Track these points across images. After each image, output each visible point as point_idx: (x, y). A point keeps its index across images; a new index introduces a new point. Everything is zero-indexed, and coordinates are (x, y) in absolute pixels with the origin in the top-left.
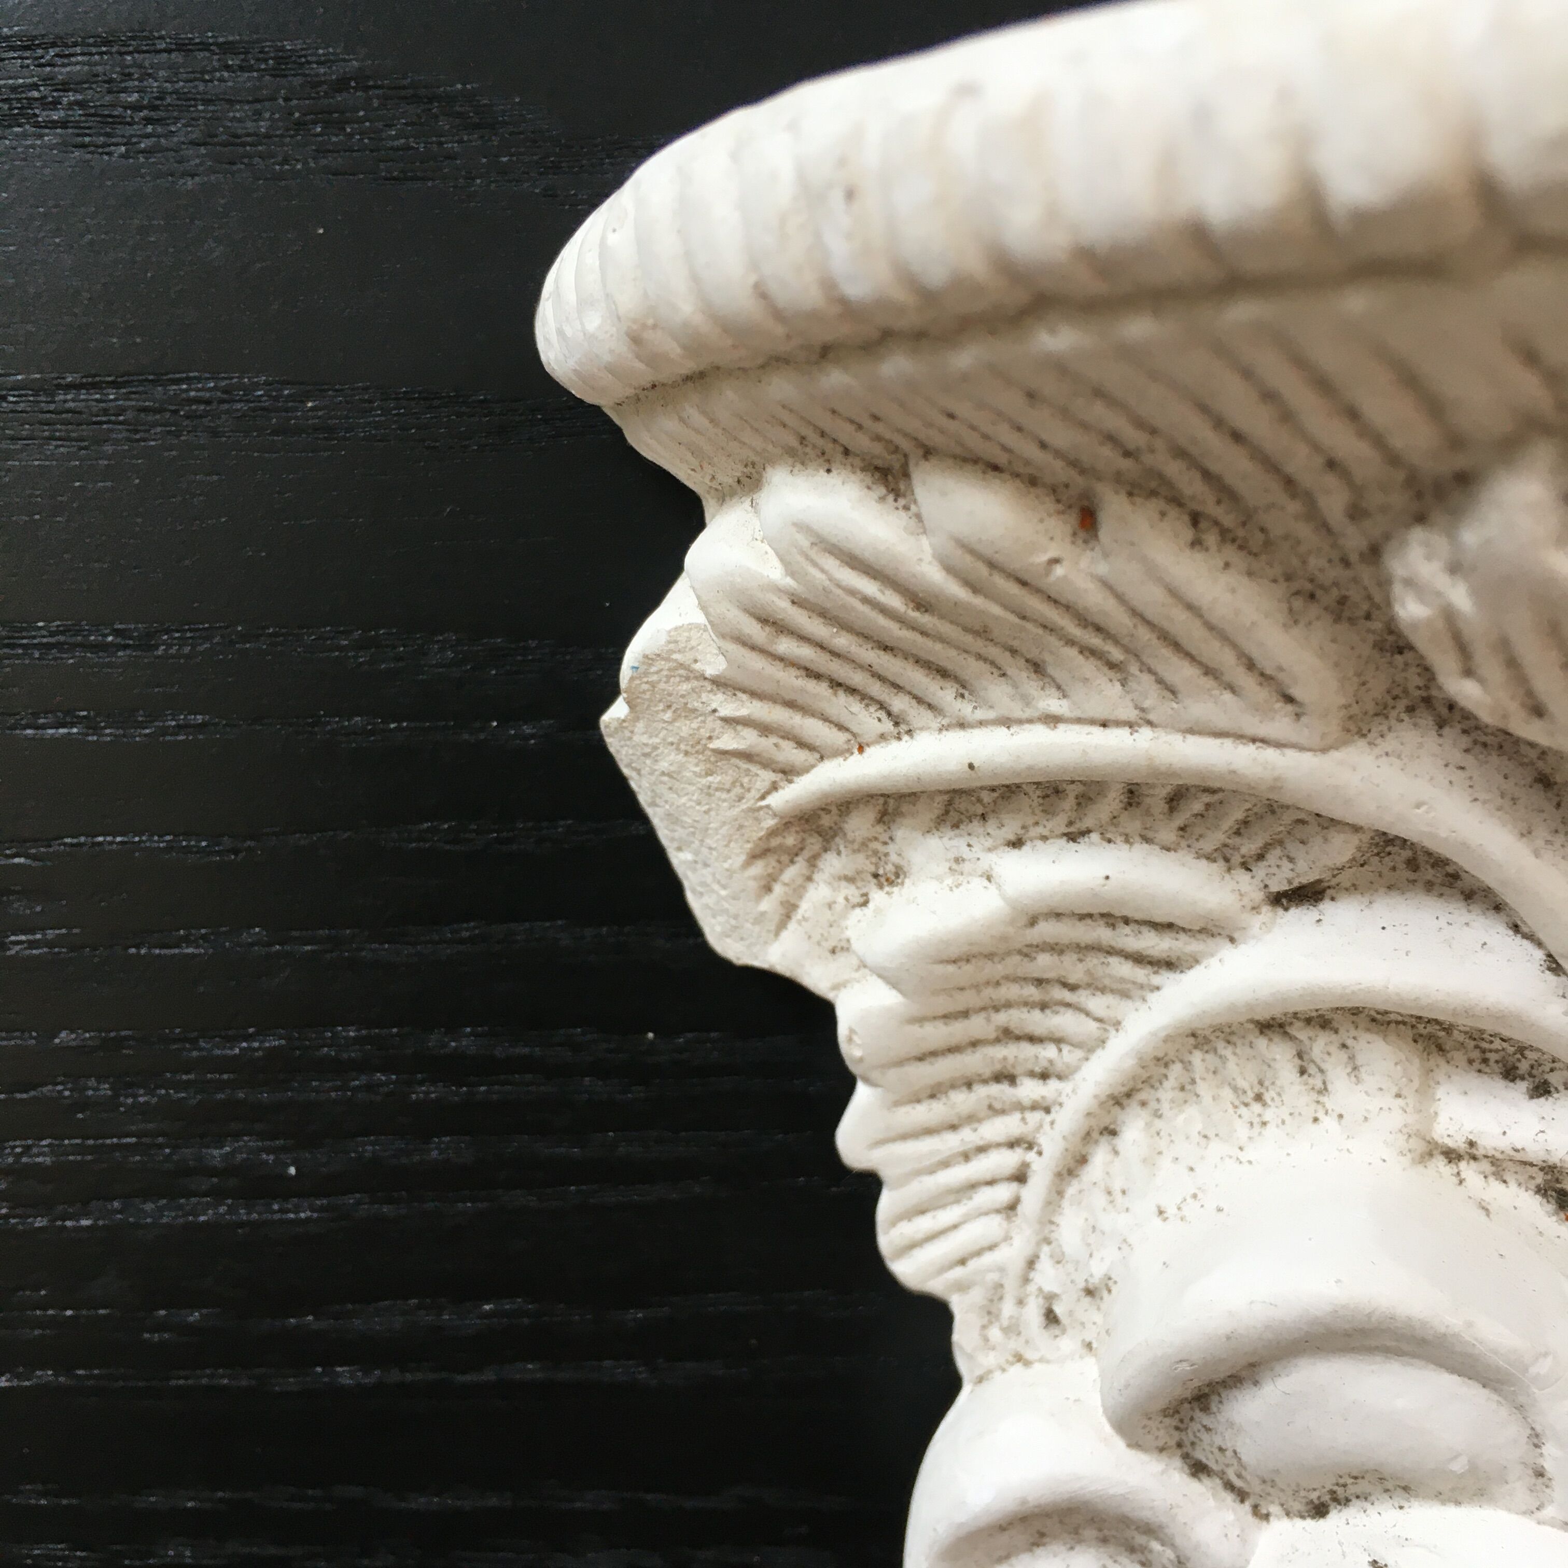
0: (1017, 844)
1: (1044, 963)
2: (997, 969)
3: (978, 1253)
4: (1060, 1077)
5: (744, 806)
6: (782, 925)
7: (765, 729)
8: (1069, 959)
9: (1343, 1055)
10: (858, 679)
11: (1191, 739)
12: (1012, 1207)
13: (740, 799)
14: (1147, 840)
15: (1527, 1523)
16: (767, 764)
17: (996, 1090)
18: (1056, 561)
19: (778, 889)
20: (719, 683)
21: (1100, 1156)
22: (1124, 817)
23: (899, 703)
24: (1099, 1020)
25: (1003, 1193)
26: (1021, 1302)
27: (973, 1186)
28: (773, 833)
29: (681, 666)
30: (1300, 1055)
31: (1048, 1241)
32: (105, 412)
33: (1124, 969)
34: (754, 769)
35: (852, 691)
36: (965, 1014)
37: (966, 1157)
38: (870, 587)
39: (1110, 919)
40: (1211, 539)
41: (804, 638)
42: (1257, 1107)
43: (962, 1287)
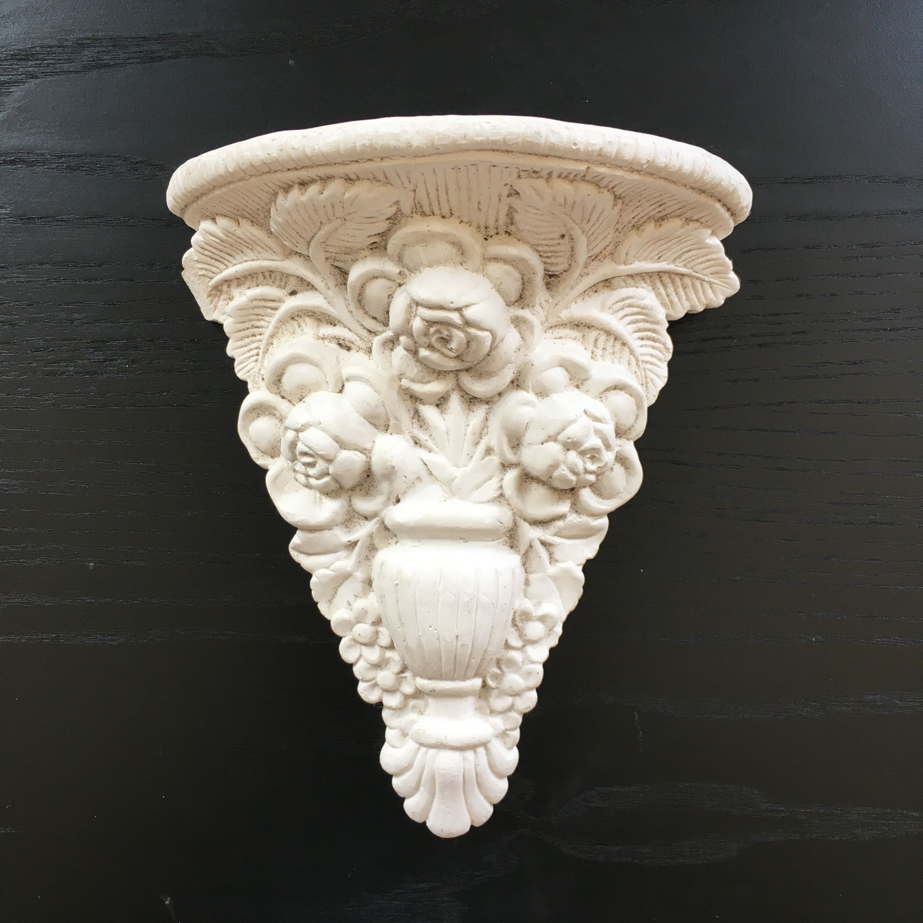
0: (249, 288)
1: (256, 311)
2: (248, 312)
3: (251, 369)
4: (263, 335)
5: (205, 286)
6: (215, 311)
7: (206, 270)
8: (260, 309)
9: (304, 322)
10: (218, 258)
11: (265, 261)
12: (257, 360)
13: (204, 285)
14: (268, 285)
15: (327, 392)
16: (208, 277)
17: (252, 338)
18: (236, 230)
19: (213, 303)
20: (197, 261)
21: (271, 348)
22: (264, 281)
23: (226, 262)
24: (268, 322)
25: (255, 358)
26: (258, 377)
27: (250, 357)
28: (211, 291)
29: (192, 259)
30: (299, 324)
31: (262, 365)
32: (93, 223)
33: (269, 311)
34: (206, 278)
35: (219, 261)
36: (245, 322)
37: (248, 351)
38: (214, 239)
39: (265, 300)
40: (255, 225)
41: (209, 251)
42: (293, 335)
43: (249, 377)
